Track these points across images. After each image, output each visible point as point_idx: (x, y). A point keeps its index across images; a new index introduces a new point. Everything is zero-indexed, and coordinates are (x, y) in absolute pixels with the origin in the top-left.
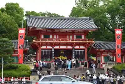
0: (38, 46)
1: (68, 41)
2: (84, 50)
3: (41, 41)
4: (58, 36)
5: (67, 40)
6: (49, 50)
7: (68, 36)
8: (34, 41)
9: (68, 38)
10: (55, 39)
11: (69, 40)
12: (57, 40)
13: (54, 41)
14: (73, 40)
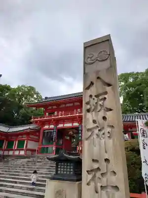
0: (40, 126)
4: (63, 112)
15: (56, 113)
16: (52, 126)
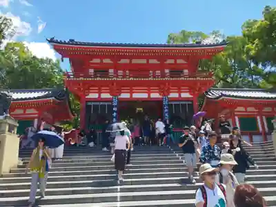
0: (80, 95)
1: (151, 79)
2: (190, 103)
6: (106, 104)
15: (111, 71)
16: (106, 96)
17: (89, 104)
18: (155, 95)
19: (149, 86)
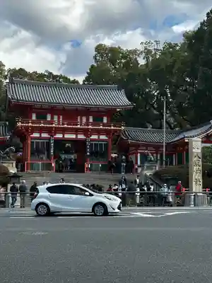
0: (26, 133)
1: (79, 126)
3: (30, 124)
4: (61, 117)
5: (77, 125)
6: (45, 141)
7: (79, 118)
8: (19, 124)
9: (79, 120)
10: (57, 121)
11: (81, 125)
12: (59, 124)
13: (54, 125)
14: (88, 125)
16: (45, 135)
17: (33, 141)
18: (81, 137)
19: (76, 131)
